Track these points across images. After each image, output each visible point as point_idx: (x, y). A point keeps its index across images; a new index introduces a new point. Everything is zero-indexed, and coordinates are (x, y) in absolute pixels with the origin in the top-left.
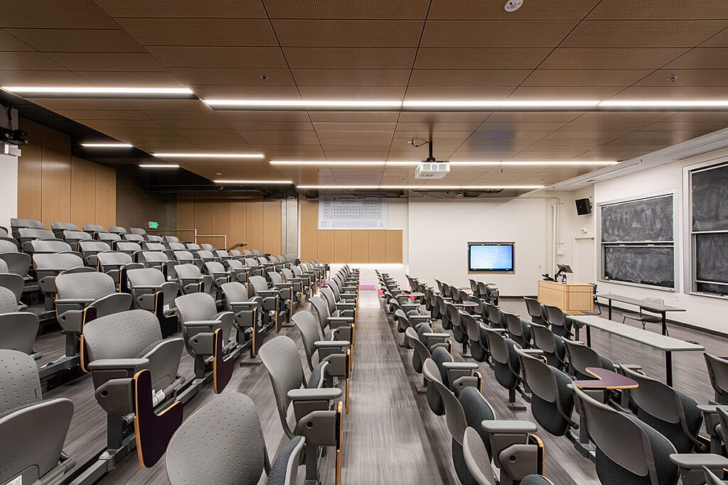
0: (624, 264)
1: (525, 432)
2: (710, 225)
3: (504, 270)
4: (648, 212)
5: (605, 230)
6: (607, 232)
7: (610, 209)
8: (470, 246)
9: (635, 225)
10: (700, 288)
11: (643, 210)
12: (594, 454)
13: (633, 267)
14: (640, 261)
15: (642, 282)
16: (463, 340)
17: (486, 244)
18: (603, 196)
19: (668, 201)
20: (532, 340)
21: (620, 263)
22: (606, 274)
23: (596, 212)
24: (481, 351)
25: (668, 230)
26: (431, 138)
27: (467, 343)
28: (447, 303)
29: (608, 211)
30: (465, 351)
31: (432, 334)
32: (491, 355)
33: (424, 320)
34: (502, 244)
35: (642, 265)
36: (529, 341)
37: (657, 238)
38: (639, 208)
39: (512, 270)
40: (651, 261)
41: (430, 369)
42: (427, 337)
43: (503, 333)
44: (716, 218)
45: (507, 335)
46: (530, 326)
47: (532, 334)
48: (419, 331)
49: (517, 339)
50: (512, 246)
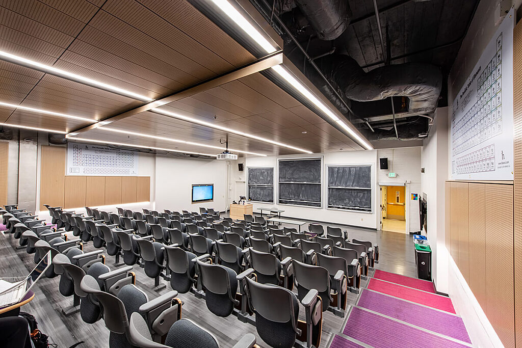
0: (256, 193)
1: (170, 299)
2: (283, 180)
3: (209, 200)
4: (266, 173)
5: (250, 179)
6: (251, 180)
7: (252, 170)
8: (193, 187)
9: (261, 178)
10: (280, 202)
11: (264, 172)
12: (204, 294)
13: (260, 195)
14: (262, 192)
15: (263, 201)
16: (116, 253)
17: (201, 185)
18: (249, 164)
19: (272, 169)
20: (169, 240)
21: (255, 193)
22: (249, 198)
23: (246, 171)
24: (133, 256)
25: (271, 181)
26: (227, 141)
27: (120, 254)
28: (98, 225)
29: (251, 171)
30: (117, 261)
31: (84, 255)
32: (141, 257)
33: (74, 244)
34: (209, 185)
35: (263, 194)
36: (168, 241)
37: (268, 184)
38: (263, 171)
39: (212, 199)
40: (266, 192)
41: (89, 284)
42: (78, 259)
43: (151, 239)
44: (285, 178)
45: (154, 239)
46: (167, 231)
47: (169, 236)
48: (70, 256)
49: (160, 241)
50: (213, 186)
